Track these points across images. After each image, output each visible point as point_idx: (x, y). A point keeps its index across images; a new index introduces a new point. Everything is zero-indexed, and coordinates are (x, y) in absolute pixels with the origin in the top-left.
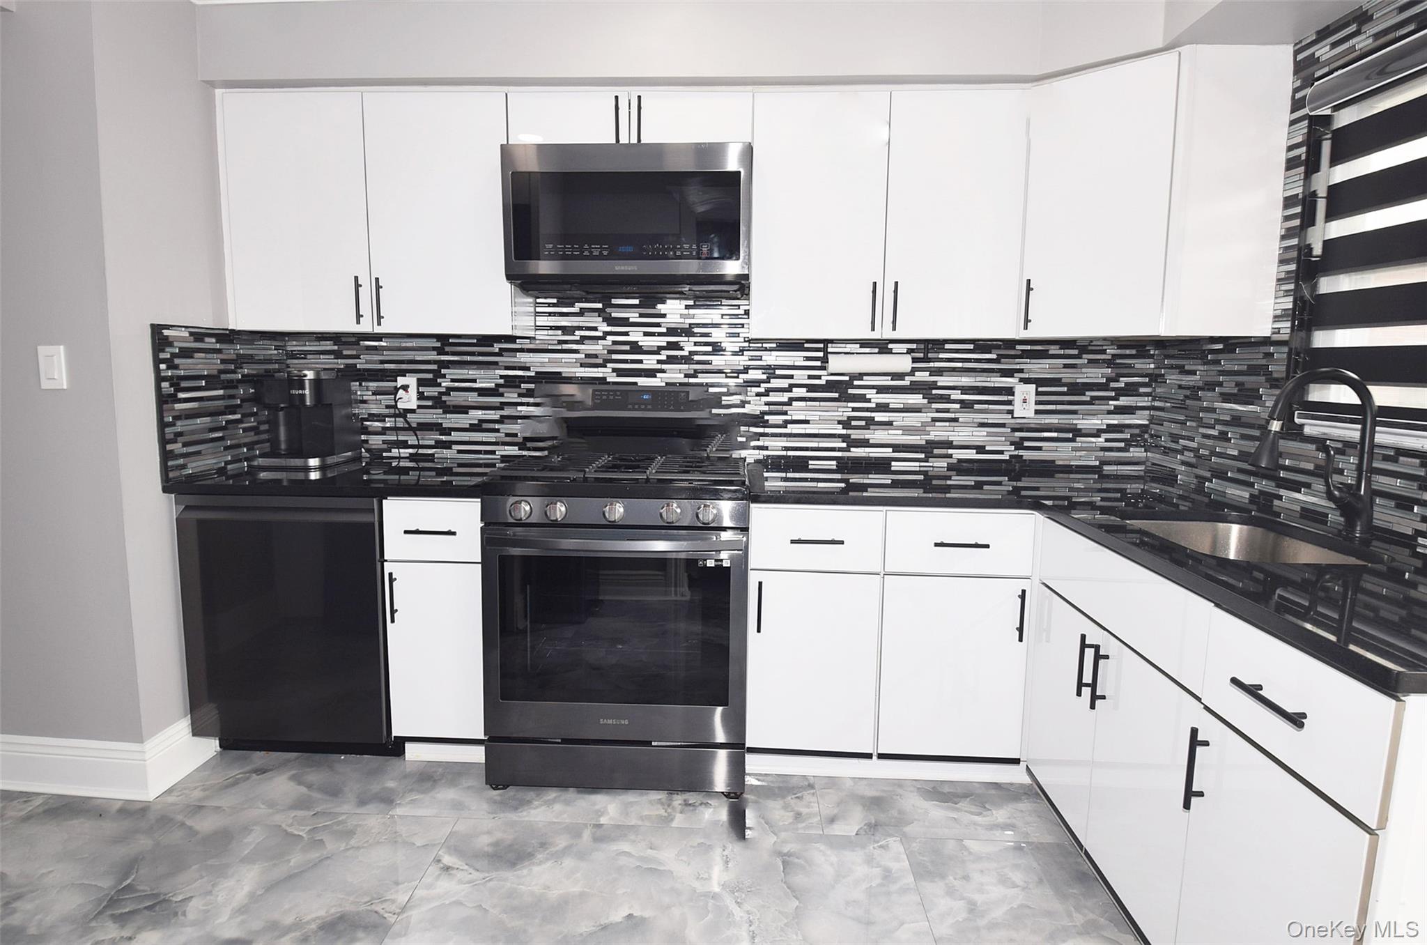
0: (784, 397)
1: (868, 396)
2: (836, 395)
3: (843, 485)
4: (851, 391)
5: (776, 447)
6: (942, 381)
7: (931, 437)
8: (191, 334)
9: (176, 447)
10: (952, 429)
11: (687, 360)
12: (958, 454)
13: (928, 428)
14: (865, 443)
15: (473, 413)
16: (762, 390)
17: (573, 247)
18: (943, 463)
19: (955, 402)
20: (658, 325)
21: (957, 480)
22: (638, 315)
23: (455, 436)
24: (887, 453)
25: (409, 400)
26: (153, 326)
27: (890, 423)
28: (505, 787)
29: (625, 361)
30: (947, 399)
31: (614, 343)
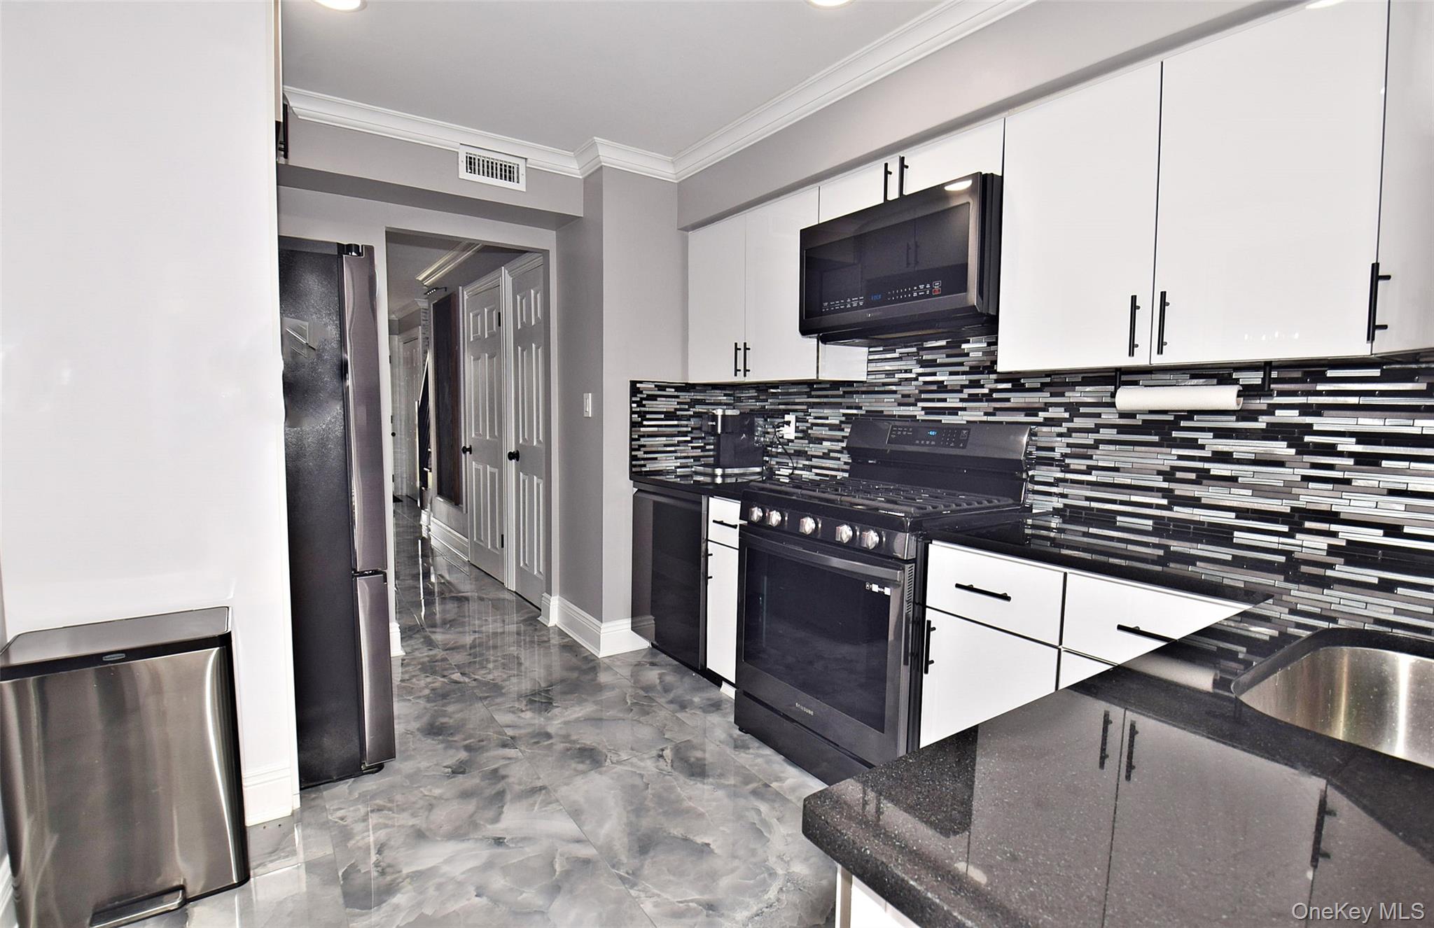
0: (1089, 439)
1: (1200, 442)
2: (1156, 439)
3: (1161, 552)
4: (1175, 434)
5: (1078, 497)
6: (1319, 423)
7: (1301, 503)
8: (656, 386)
9: (640, 454)
10: (1338, 494)
11: (988, 398)
12: (1348, 533)
13: (1295, 491)
14: (1195, 502)
15: (825, 443)
16: (1063, 430)
17: (840, 303)
18: (1322, 543)
19: (1341, 454)
20: (961, 364)
21: (1342, 571)
22: (945, 356)
23: (815, 462)
24: (1228, 518)
25: (789, 432)
26: (631, 381)
27: (1233, 479)
28: (746, 733)
29: (932, 400)
30: (1331, 450)
31: (926, 383)
